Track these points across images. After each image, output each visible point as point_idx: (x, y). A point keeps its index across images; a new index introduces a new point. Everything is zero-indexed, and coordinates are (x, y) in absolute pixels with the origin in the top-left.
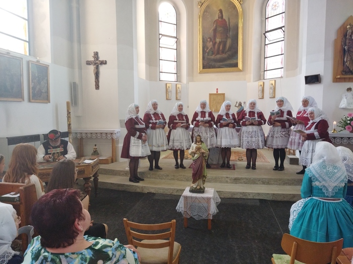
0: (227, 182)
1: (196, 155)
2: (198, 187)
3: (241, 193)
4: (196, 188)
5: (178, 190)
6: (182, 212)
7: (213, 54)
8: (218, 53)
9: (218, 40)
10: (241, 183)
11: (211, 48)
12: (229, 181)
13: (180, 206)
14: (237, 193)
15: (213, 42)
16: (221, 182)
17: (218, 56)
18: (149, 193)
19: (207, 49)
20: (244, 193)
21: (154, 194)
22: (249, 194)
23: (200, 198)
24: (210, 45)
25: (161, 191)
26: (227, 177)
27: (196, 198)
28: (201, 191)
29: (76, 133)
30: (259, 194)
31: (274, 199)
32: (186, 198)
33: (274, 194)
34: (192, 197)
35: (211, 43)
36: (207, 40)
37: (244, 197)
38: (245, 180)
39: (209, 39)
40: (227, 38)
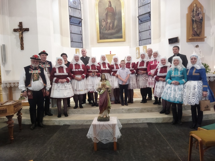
0: (123, 112)
1: (102, 91)
2: (105, 117)
3: (134, 119)
4: (103, 117)
5: (87, 121)
6: (92, 138)
7: (106, 30)
8: (109, 29)
9: (109, 21)
10: (133, 112)
11: (105, 26)
12: (124, 111)
13: (90, 134)
14: (131, 119)
15: (106, 22)
16: (118, 113)
17: (110, 31)
18: (65, 125)
19: (102, 27)
20: (136, 119)
21: (69, 126)
22: (140, 119)
23: (106, 125)
24: (104, 24)
25: (74, 123)
26: (123, 109)
27: (103, 125)
28: (107, 119)
29: (6, 83)
30: (147, 119)
31: (157, 122)
32: (95, 126)
33: (157, 118)
34: (99, 125)
35: (105, 22)
36: (102, 21)
37: (136, 122)
38: (135, 110)
39: (103, 20)
40: (114, 19)
